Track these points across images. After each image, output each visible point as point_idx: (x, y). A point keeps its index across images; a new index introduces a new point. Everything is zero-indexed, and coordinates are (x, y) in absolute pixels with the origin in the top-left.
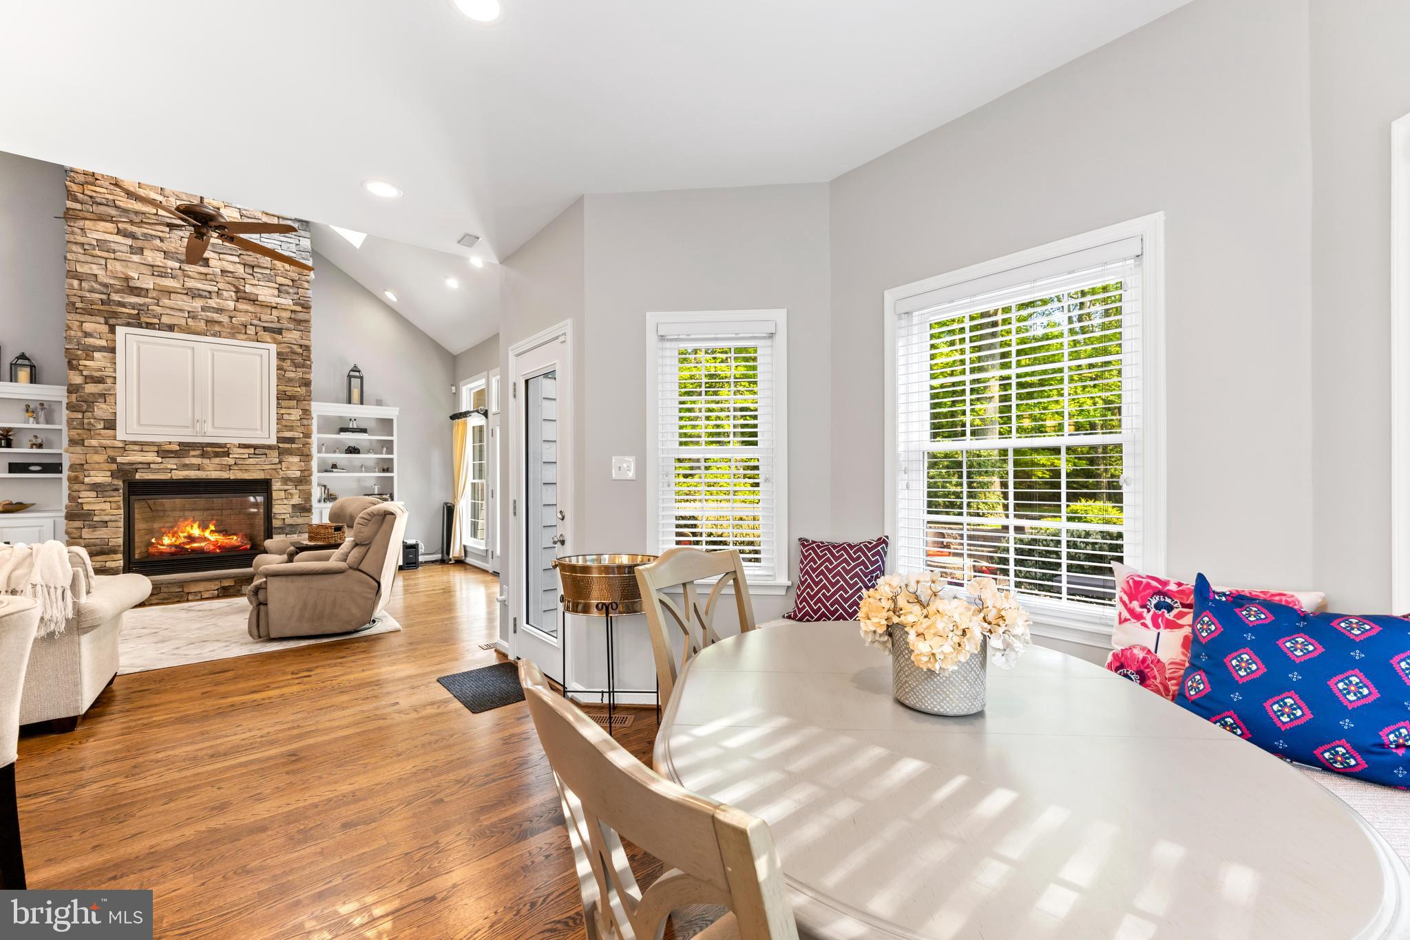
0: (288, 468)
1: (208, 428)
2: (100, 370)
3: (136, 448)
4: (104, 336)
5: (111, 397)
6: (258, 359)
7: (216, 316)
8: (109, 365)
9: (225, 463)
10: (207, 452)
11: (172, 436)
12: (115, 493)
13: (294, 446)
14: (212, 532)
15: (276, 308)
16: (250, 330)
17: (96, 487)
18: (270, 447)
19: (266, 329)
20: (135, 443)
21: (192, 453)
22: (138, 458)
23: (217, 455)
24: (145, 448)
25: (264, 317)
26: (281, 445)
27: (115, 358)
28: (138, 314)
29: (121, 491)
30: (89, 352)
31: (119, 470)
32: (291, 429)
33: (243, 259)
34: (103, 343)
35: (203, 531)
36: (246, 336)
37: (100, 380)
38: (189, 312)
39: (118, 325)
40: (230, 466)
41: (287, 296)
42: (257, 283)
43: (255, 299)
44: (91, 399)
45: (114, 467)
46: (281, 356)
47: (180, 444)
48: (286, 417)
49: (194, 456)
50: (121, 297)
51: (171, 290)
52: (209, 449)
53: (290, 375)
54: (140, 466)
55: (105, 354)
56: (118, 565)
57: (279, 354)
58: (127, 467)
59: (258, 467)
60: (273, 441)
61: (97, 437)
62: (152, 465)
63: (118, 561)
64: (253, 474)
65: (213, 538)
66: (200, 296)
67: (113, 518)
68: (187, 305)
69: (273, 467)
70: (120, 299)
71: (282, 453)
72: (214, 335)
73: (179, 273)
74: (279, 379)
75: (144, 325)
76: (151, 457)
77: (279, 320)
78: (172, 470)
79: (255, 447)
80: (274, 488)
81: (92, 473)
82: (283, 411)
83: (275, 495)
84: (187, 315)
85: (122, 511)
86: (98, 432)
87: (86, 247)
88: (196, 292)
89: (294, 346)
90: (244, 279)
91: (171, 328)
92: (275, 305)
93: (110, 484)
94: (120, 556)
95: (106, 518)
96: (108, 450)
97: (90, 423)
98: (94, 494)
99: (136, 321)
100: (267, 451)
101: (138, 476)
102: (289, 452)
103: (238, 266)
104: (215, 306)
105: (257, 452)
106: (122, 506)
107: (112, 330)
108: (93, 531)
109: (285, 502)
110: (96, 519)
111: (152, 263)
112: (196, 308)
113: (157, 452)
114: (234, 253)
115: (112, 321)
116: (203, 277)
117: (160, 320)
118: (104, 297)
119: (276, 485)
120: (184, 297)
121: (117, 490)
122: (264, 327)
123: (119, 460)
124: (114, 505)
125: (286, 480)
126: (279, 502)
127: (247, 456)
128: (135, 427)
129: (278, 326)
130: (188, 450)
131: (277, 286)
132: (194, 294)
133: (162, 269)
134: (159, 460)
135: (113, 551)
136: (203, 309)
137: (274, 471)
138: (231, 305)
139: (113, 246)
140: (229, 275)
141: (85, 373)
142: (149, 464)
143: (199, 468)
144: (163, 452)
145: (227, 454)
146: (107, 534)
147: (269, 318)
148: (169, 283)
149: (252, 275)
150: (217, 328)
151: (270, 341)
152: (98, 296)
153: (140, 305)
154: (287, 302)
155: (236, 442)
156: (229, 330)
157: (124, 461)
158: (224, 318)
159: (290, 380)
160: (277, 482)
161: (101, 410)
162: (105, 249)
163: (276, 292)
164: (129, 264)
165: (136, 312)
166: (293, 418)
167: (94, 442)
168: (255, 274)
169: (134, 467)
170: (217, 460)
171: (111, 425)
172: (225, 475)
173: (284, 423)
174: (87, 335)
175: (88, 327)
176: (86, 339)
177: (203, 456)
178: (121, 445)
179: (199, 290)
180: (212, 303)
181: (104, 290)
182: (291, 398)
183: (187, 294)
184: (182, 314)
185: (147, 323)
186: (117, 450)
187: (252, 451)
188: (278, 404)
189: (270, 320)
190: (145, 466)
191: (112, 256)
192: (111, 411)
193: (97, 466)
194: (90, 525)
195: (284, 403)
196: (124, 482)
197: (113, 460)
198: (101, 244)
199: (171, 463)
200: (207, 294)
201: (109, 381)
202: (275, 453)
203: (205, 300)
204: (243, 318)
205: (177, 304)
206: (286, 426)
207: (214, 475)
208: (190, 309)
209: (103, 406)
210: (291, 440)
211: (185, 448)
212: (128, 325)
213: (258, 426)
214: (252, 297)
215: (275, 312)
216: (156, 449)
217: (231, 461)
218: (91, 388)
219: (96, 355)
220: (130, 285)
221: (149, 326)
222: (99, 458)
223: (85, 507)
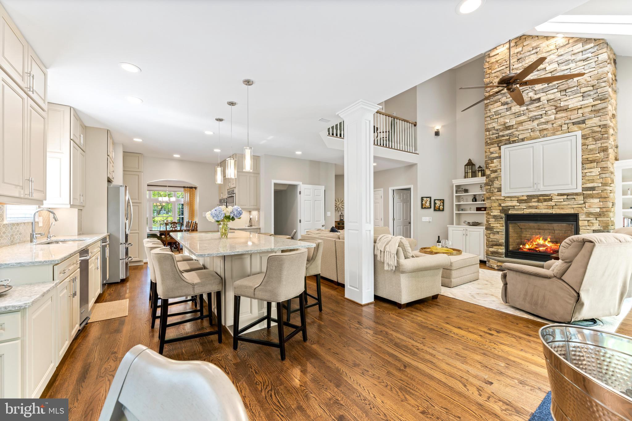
0: (590, 207)
1: (541, 187)
2: (496, 167)
3: (509, 199)
4: (497, 152)
5: (500, 178)
6: (569, 143)
7: (544, 126)
8: (499, 164)
9: (550, 205)
10: (540, 199)
11: (524, 193)
12: (501, 220)
13: (594, 192)
14: (549, 241)
15: (581, 108)
16: (564, 127)
17: (495, 217)
18: (577, 194)
19: (574, 124)
20: (508, 197)
21: (533, 200)
22: (509, 204)
23: (545, 200)
24: (513, 199)
25: (572, 117)
26: (584, 192)
27: (501, 161)
28: (509, 138)
29: (504, 219)
30: (492, 159)
31: (503, 209)
32: (593, 181)
33: (559, 88)
34: (497, 155)
35: (545, 241)
36: (562, 131)
37: (495, 171)
38: (531, 129)
39: (502, 145)
40: (553, 206)
41: (589, 98)
42: (568, 98)
43: (567, 108)
44: (493, 180)
45: (501, 208)
46: (584, 137)
47: (527, 196)
48: (588, 174)
49: (534, 202)
50: (503, 133)
51: (523, 121)
52: (541, 198)
53: (590, 147)
54: (510, 207)
55: (497, 160)
56: (502, 251)
57: (582, 136)
58: (505, 208)
59: (569, 206)
60: (579, 190)
61: (495, 195)
62: (515, 207)
63: (502, 250)
64: (566, 211)
65: (550, 245)
66: (536, 119)
67: (501, 230)
68: (530, 126)
69: (580, 206)
70: (503, 134)
71: (585, 197)
72: (544, 137)
73: (527, 111)
74: (583, 151)
75: (512, 142)
76: (515, 203)
77: (583, 115)
78: (524, 209)
79: (568, 195)
80: (580, 219)
81: (493, 211)
82: (586, 171)
83: (581, 223)
84: (530, 131)
85: (504, 228)
86: (495, 193)
87: (491, 117)
88: (534, 118)
89: (594, 128)
90: (560, 100)
91: (523, 140)
92: (580, 107)
93: (499, 216)
94: (504, 248)
95: (498, 230)
96: (499, 201)
97: (492, 190)
98: (494, 220)
99: (509, 142)
100: (575, 197)
101: (510, 212)
102: (592, 196)
103: (557, 93)
104: (544, 121)
105: (568, 197)
106: (504, 225)
107: (500, 149)
108: (494, 236)
109: (588, 228)
110: (495, 230)
111: (515, 112)
112: (534, 126)
113: (517, 201)
114: (554, 87)
115: (500, 145)
116: (538, 108)
117: (518, 137)
118: (497, 135)
119: (582, 217)
120: (529, 122)
121: (502, 218)
122: (573, 123)
123: (502, 205)
124: (501, 225)
125: (589, 214)
126: (584, 228)
127: (562, 200)
128: (509, 190)
129: (583, 118)
130: (532, 199)
131: (582, 94)
132: (533, 119)
133: (519, 113)
134: (518, 204)
135: (500, 245)
136: (538, 125)
137: (580, 208)
138: (553, 117)
139: (500, 112)
140: (551, 101)
141: (491, 169)
142: (514, 206)
143: (536, 208)
144: (520, 201)
145: (551, 200)
146: (499, 237)
147: (575, 116)
148: (523, 118)
149: (565, 95)
150: (545, 132)
151: (576, 129)
152: (495, 135)
153: (510, 133)
154: (589, 101)
155: (556, 193)
156: (552, 132)
157: (504, 206)
158: (549, 126)
159: (591, 150)
160: (582, 215)
161: (496, 184)
162: (497, 114)
163: (581, 98)
164: (506, 117)
165: (509, 137)
166: (593, 174)
167: (494, 198)
168: (567, 94)
169: (508, 208)
170: (545, 203)
171: (499, 190)
172: (550, 211)
173: (587, 178)
174: (492, 153)
175: (492, 150)
176: (491, 155)
177: (538, 201)
178: (503, 198)
179: (535, 116)
180: (543, 120)
181: (497, 132)
182: (591, 162)
183: (530, 120)
184: (527, 131)
185: (513, 141)
186: (502, 200)
187: (565, 197)
188: (583, 167)
189: (577, 117)
190: (512, 207)
191: (500, 116)
192: (500, 184)
193: (495, 208)
194: (493, 233)
195: (587, 166)
196: (505, 215)
197: (500, 205)
198: (497, 113)
199: (523, 206)
200: (540, 116)
201: (499, 171)
202: (581, 198)
203: (539, 120)
204: (559, 122)
205: (525, 127)
206: (589, 180)
207: (544, 211)
208: (531, 127)
209: (497, 182)
210: (593, 189)
211: (530, 198)
212: (506, 144)
213: (570, 183)
214: (565, 108)
215: (580, 111)
216: (517, 199)
217: (553, 204)
218: (493, 175)
219: (495, 161)
220: (506, 126)
221: (514, 142)
222: (496, 204)
223: (492, 225)
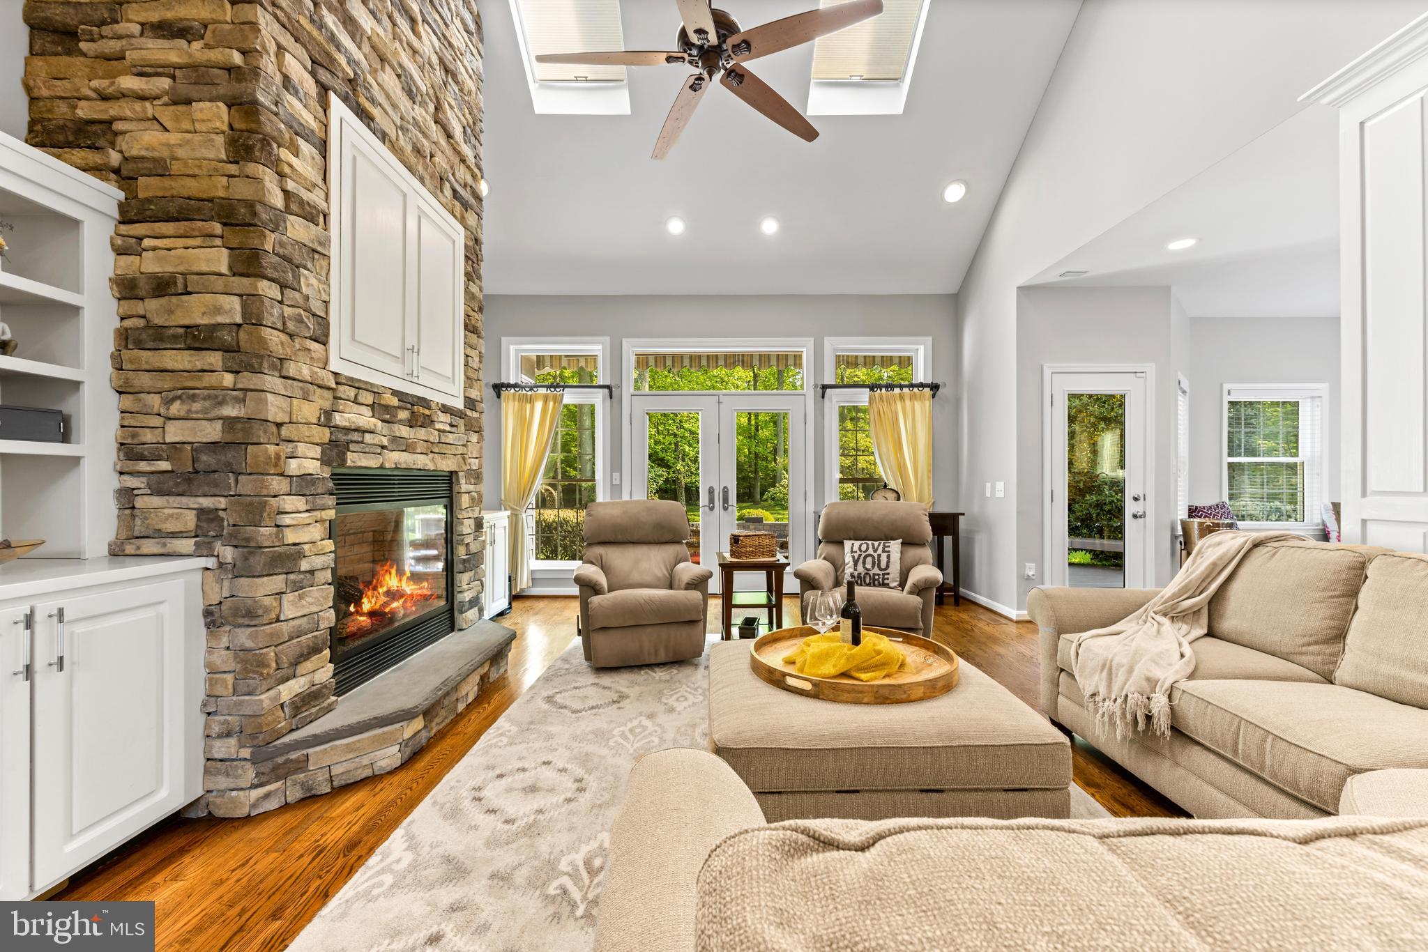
0: (471, 454)
3: (351, 393)
4: (312, 106)
5: (325, 264)
6: (451, 247)
7: (423, 143)
10: (413, 414)
11: (386, 374)
13: (474, 414)
16: (447, 189)
17: (302, 484)
18: (461, 414)
19: (456, 195)
20: (353, 383)
21: (403, 415)
22: (353, 416)
23: (423, 421)
24: (362, 396)
25: (455, 172)
26: (467, 412)
27: (328, 172)
28: (355, 81)
29: (332, 496)
30: (293, 129)
31: (332, 444)
32: (472, 384)
34: (313, 124)
36: (444, 198)
37: (309, 214)
38: (401, 117)
39: (332, 90)
40: (433, 445)
41: (470, 146)
42: (452, 104)
43: (452, 133)
44: (297, 258)
45: (326, 435)
46: (466, 252)
47: (394, 394)
48: (470, 362)
49: (401, 422)
50: (335, 23)
51: (389, 55)
52: (416, 409)
54: (356, 436)
55: (315, 153)
56: (328, 675)
57: (465, 246)
58: (342, 438)
60: (459, 404)
62: (368, 437)
63: (327, 668)
66: (410, 91)
67: (323, 561)
68: (401, 101)
69: (463, 450)
71: (468, 425)
72: (421, 180)
74: (465, 291)
75: (360, 112)
76: (364, 418)
77: (465, 185)
78: (384, 448)
80: (460, 488)
81: (301, 448)
82: (468, 350)
83: (462, 501)
84: (399, 122)
85: (330, 544)
86: (306, 344)
88: (409, 80)
90: (443, 89)
91: (383, 139)
93: (321, 479)
94: (328, 657)
95: (315, 562)
96: (321, 393)
97: (300, 320)
98: (299, 503)
99: (353, 97)
100: (458, 421)
101: (352, 460)
102: (472, 425)
103: (437, 58)
104: (421, 121)
106: (330, 531)
107: (321, 96)
108: (301, 598)
109: (470, 513)
110: (304, 565)
112: (408, 112)
113: (372, 407)
115: (322, 75)
116: (410, 53)
119: (462, 484)
120: (396, 82)
121: (326, 492)
122: (455, 190)
123: (338, 419)
124: (322, 529)
125: (470, 475)
126: (465, 514)
127: (446, 428)
128: (349, 344)
129: (466, 195)
130: (397, 409)
131: (465, 124)
132: (406, 82)
134: (378, 425)
136: (412, 120)
137: (462, 458)
138: (434, 130)
142: (365, 432)
143: (408, 448)
144: (377, 411)
145: (428, 422)
146: (316, 601)
147: (458, 175)
151: (460, 219)
153: (355, 62)
154: (471, 156)
155: (438, 399)
157: (341, 423)
158: (428, 152)
160: (463, 477)
161: (311, 290)
163: (463, 134)
165: (352, 75)
166: (474, 364)
167: (301, 370)
168: (448, 86)
169: (349, 437)
170: (422, 433)
171: (322, 332)
172: (427, 463)
173: (470, 373)
174: (290, 88)
175: (291, 68)
176: (289, 99)
177: (412, 422)
178: (333, 382)
179: (412, 78)
180: (419, 114)
182: (475, 330)
183: (399, 76)
185: (363, 111)
186: (327, 394)
187: (447, 418)
188: (466, 337)
189: (460, 181)
190: (359, 437)
192: (325, 297)
193: (305, 431)
194: (294, 582)
195: (469, 337)
196: (331, 472)
197: (324, 419)
199: (382, 435)
200: (415, 92)
202: (463, 426)
203: (412, 103)
204: (442, 163)
205: (393, 91)
206: (469, 378)
207: (421, 461)
210: (473, 404)
211: (397, 403)
212: (344, 98)
213: (451, 374)
215: (461, 169)
216: (370, 399)
217: (434, 437)
218: (298, 228)
219: (305, 148)
221: (364, 117)
222: (309, 411)
223: (291, 537)
